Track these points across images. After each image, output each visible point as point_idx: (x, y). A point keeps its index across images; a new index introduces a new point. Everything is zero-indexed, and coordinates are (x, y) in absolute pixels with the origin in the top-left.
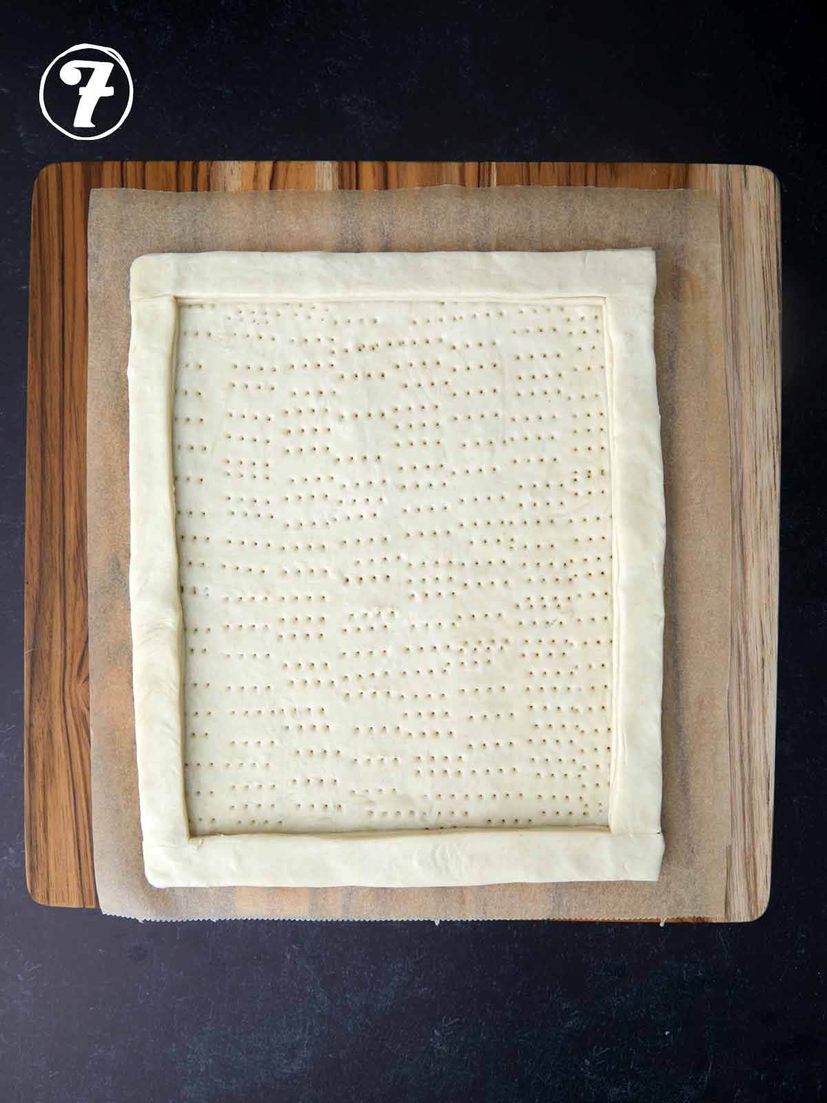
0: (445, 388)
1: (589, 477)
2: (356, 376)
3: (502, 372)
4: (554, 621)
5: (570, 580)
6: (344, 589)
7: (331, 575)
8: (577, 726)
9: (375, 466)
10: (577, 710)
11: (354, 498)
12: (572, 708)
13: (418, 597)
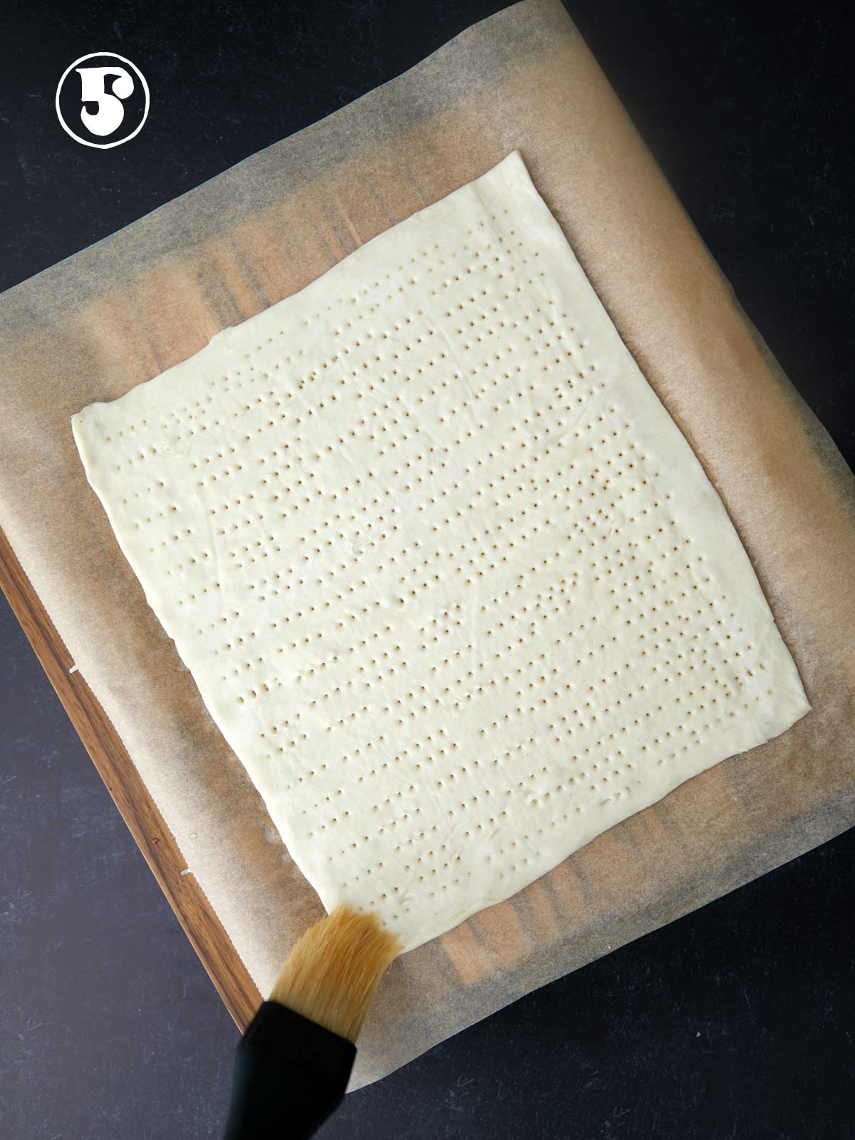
0: (395, 378)
1: (571, 387)
2: (311, 413)
3: (441, 336)
4: (610, 532)
5: (605, 488)
6: (401, 610)
7: (384, 603)
8: (680, 617)
9: (371, 483)
10: (672, 602)
11: (367, 523)
12: (666, 602)
13: (474, 579)
